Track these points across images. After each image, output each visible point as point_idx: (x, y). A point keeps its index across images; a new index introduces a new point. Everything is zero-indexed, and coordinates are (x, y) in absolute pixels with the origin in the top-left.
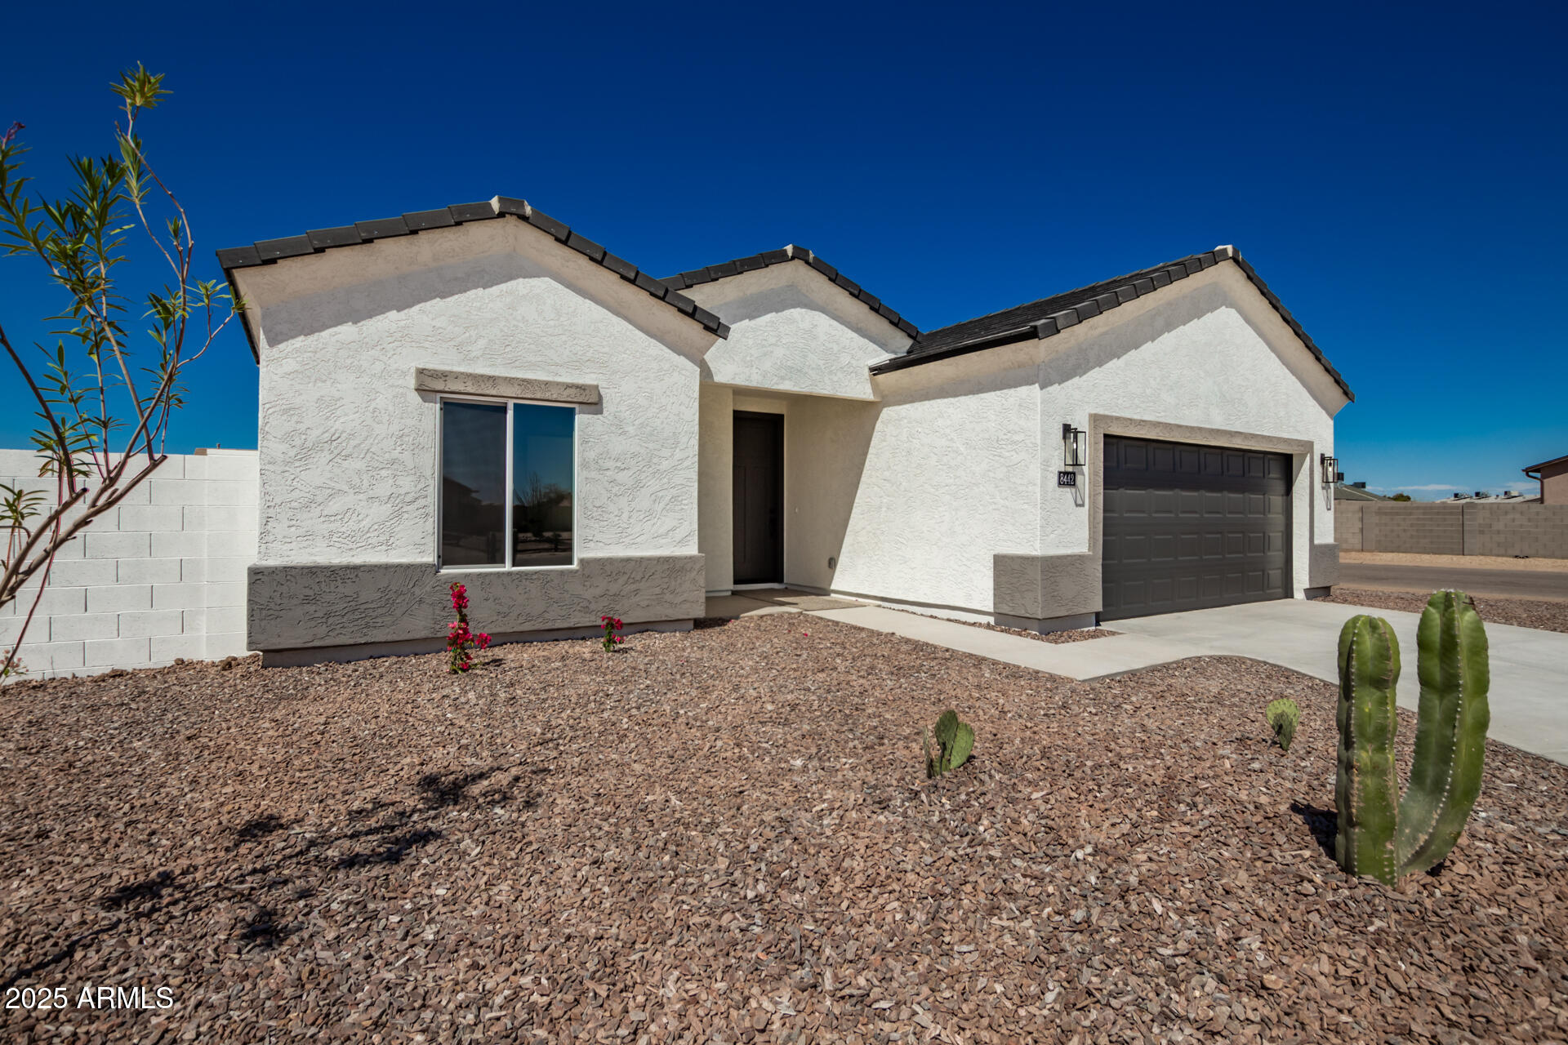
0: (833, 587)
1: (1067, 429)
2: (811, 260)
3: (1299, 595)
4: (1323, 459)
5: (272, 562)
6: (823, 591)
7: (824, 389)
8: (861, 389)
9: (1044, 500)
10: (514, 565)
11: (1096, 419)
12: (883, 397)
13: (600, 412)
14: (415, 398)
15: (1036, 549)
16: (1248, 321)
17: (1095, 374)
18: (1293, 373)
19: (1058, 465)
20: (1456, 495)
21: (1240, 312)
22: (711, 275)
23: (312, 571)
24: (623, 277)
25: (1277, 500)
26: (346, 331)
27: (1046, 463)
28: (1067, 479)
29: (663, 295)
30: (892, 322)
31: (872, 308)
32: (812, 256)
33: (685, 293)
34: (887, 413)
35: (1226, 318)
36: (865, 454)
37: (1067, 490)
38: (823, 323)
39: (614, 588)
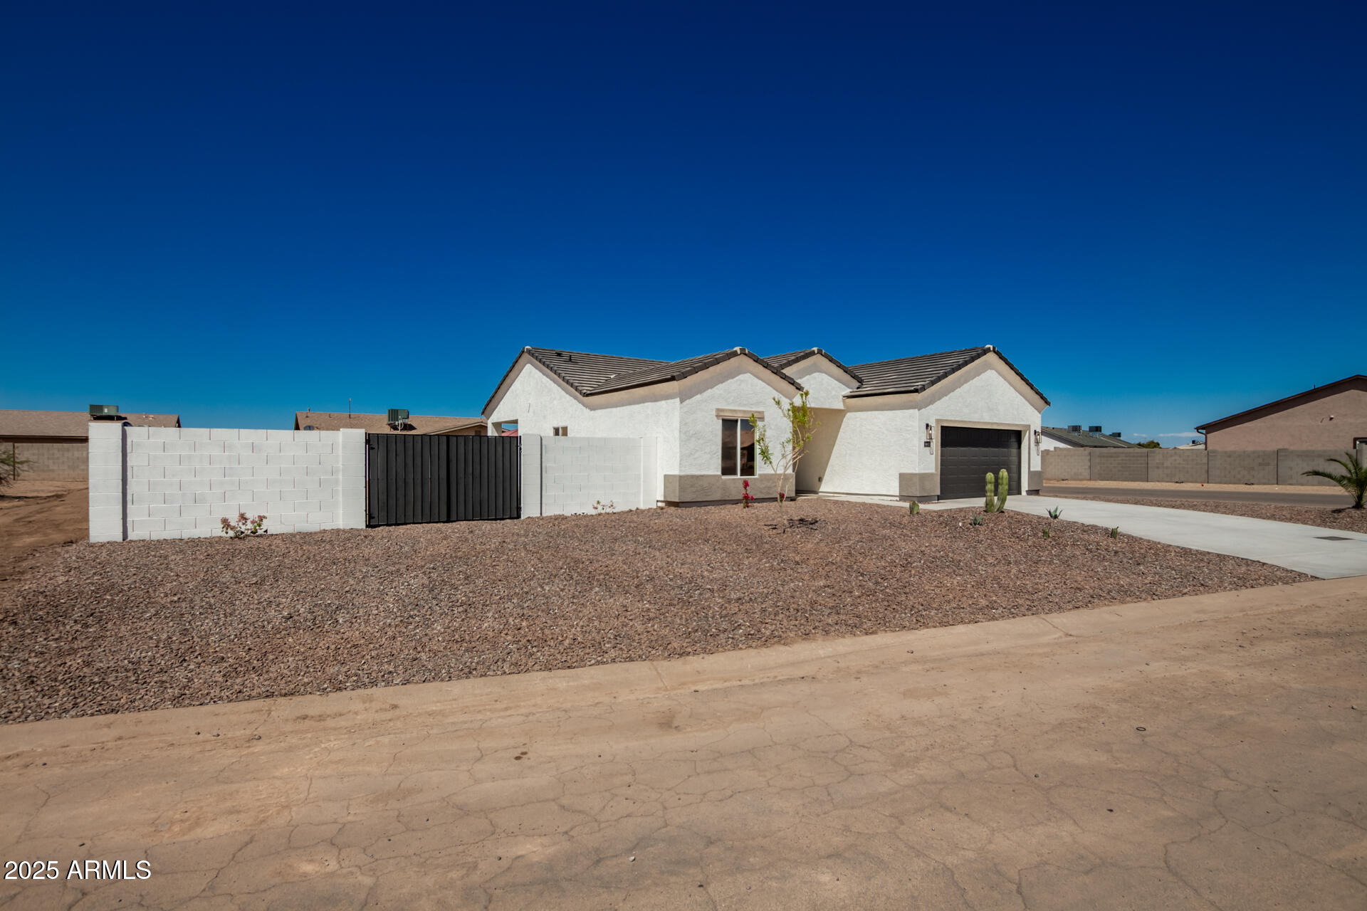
0: (820, 490)
1: (927, 425)
2: (823, 353)
3: (1024, 493)
4: (1035, 432)
5: (682, 474)
6: (816, 492)
7: (826, 406)
8: (840, 406)
9: (919, 452)
10: (741, 476)
11: (938, 421)
12: (847, 407)
13: (763, 421)
14: (715, 418)
15: (917, 471)
16: (999, 374)
17: (938, 403)
18: (1021, 395)
19: (925, 439)
20: (1194, 442)
21: (996, 371)
22: (789, 364)
23: (693, 476)
24: (773, 372)
25: (1014, 451)
26: (698, 397)
27: (920, 439)
28: (928, 444)
29: (777, 372)
30: (852, 376)
31: (845, 371)
32: (823, 351)
33: (782, 371)
34: (849, 415)
35: (990, 375)
36: (838, 432)
37: (928, 448)
38: (825, 378)
39: (769, 484)
